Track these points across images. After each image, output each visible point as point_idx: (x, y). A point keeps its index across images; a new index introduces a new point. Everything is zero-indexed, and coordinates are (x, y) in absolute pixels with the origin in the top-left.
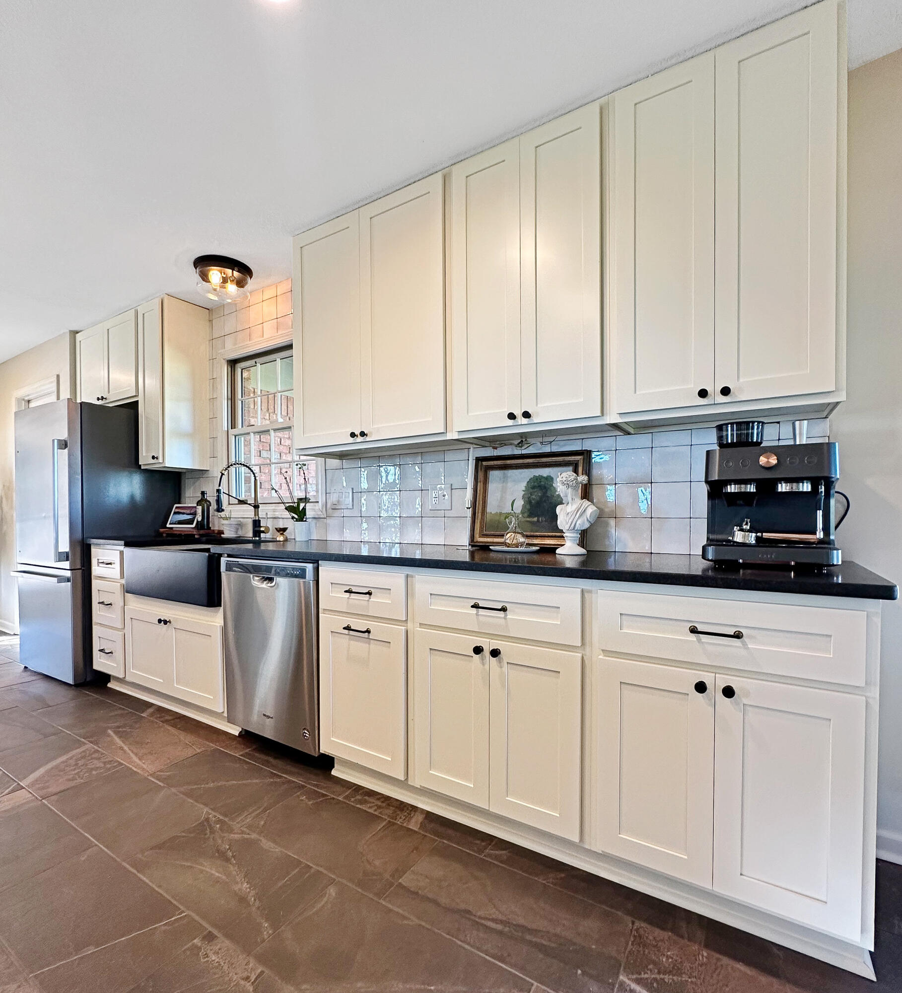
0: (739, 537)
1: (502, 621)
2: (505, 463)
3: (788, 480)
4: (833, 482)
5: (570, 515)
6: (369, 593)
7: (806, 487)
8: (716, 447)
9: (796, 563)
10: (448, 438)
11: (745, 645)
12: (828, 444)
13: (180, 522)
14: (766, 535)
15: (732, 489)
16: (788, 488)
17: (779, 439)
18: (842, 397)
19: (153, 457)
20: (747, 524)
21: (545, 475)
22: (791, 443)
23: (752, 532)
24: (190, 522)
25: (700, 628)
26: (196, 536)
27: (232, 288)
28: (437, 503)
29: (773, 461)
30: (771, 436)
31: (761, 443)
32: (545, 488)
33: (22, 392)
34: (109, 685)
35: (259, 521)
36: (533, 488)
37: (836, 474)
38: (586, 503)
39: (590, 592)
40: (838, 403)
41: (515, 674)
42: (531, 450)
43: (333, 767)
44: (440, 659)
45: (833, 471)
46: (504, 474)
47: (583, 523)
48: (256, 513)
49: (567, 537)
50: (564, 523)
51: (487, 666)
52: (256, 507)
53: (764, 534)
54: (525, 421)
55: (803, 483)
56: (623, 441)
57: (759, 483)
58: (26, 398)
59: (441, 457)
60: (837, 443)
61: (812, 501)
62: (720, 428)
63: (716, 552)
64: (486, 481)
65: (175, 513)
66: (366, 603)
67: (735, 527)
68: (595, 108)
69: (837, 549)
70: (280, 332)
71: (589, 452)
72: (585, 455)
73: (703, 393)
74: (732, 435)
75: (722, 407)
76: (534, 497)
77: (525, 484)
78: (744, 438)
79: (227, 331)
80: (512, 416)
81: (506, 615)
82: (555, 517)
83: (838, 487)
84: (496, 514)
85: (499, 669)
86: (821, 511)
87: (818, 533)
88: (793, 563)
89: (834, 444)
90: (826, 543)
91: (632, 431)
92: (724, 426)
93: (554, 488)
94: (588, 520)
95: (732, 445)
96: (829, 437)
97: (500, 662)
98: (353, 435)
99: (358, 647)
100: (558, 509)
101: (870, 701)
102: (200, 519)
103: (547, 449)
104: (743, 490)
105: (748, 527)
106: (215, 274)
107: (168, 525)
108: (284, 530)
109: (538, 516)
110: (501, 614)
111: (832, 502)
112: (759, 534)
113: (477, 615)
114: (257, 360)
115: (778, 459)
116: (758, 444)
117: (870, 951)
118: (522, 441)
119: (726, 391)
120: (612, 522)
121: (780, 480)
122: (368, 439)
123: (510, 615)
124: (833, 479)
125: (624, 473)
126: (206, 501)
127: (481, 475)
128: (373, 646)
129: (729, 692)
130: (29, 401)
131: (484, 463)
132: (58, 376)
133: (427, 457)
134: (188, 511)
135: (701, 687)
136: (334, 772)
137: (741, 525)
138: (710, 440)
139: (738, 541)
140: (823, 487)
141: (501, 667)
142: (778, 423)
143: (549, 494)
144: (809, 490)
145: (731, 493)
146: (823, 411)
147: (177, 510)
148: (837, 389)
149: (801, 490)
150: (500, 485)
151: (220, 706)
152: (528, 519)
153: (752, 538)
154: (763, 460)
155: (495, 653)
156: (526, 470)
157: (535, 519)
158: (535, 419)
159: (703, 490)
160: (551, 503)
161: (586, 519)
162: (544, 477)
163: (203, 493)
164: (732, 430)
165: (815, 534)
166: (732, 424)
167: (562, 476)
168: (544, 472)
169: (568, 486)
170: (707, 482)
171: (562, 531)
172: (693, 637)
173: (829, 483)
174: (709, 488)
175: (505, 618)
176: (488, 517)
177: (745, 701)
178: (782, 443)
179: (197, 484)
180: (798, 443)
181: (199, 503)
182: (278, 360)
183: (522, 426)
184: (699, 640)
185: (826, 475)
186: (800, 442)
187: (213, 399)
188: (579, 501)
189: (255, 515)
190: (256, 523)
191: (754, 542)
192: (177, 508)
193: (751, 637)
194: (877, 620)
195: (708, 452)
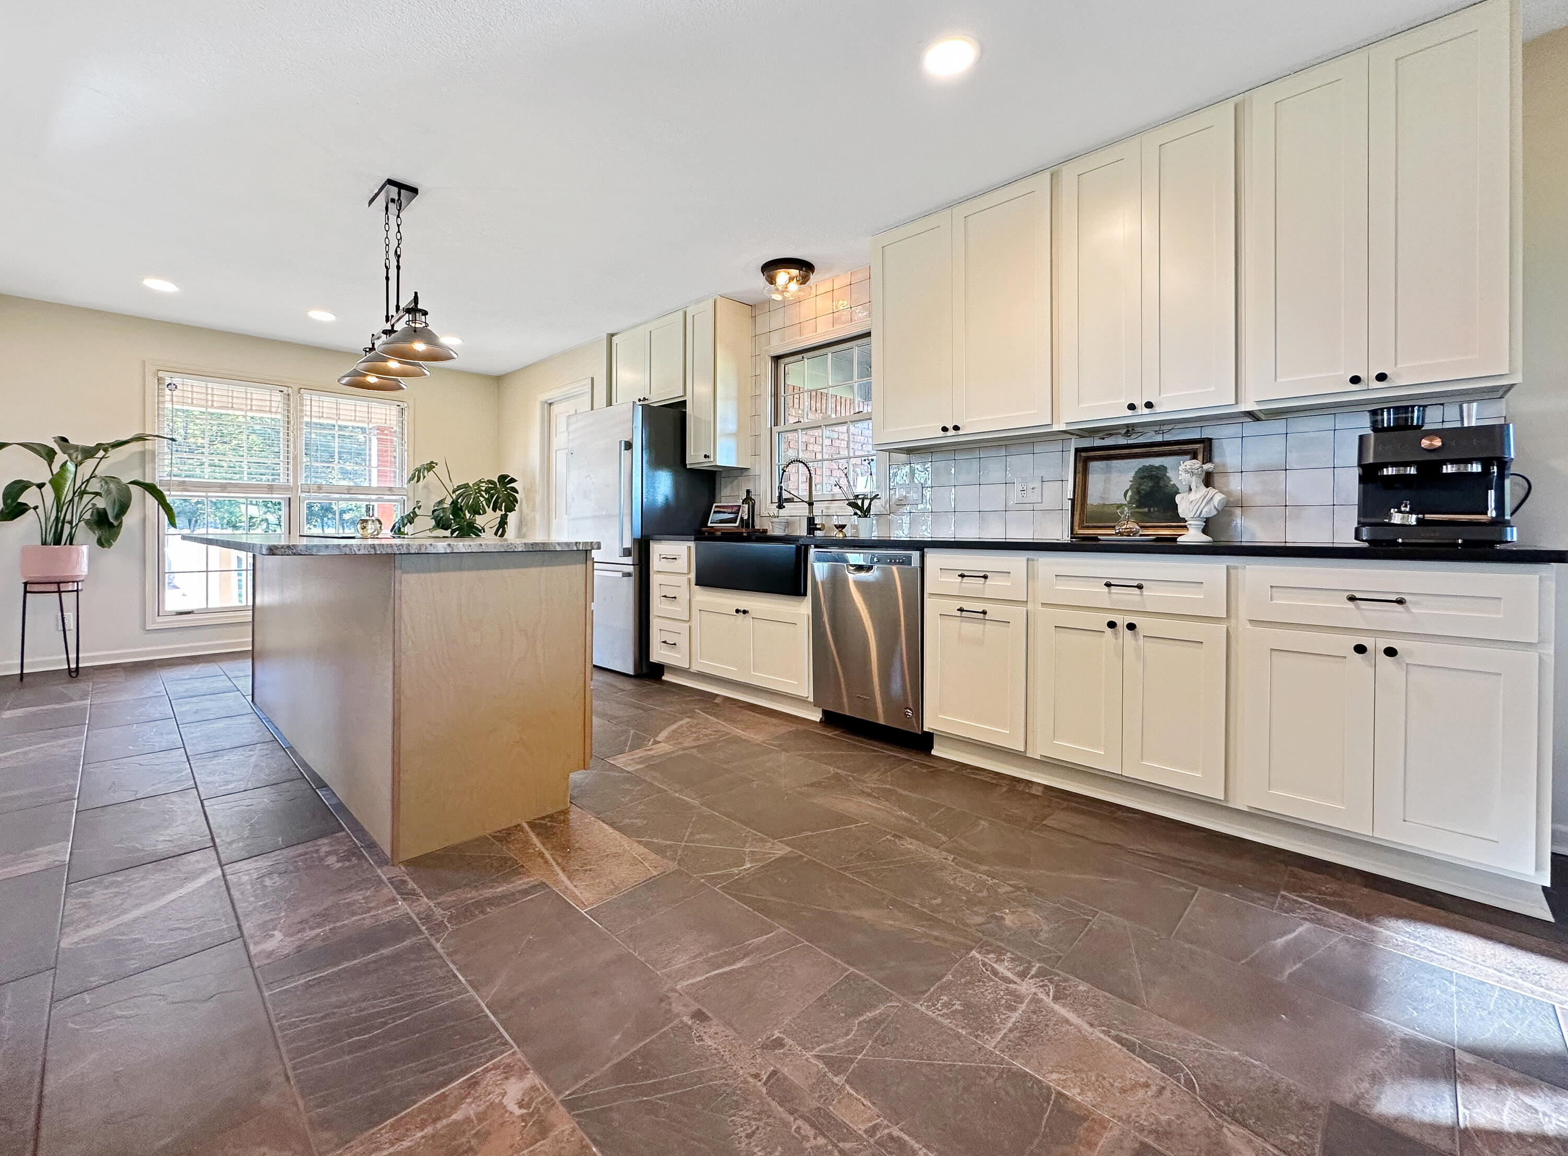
0: (1397, 518)
1: (1138, 598)
2: (1109, 454)
3: (1453, 462)
4: (1507, 462)
5: (1194, 503)
6: (985, 577)
7: (1476, 468)
8: (1369, 431)
9: (1464, 541)
10: (1054, 429)
11: (1407, 610)
12: (1501, 426)
13: (722, 521)
14: (1428, 517)
15: (1390, 471)
16: (1454, 469)
17: (1443, 421)
18: (1517, 379)
19: (706, 456)
20: (1406, 506)
21: (1157, 465)
22: (1458, 425)
23: (1412, 514)
24: (733, 521)
25: (1358, 596)
26: (744, 534)
27: (794, 286)
28: (1025, 496)
29: (1438, 443)
30: (1433, 419)
31: (1422, 426)
32: (1157, 477)
33: (546, 396)
34: (664, 678)
35: (813, 518)
36: (1142, 478)
37: (1510, 454)
38: (1212, 491)
39: (1236, 568)
40: (1512, 386)
41: (1150, 645)
42: (1142, 440)
43: (932, 748)
44: (1065, 635)
45: (1507, 451)
46: (1107, 464)
47: (1209, 511)
48: (811, 511)
49: (1190, 524)
50: (1187, 511)
51: (1120, 641)
52: (811, 504)
53: (1426, 516)
54: (1147, 411)
55: (1472, 464)
56: (1251, 428)
57: (1419, 465)
58: (549, 402)
59: (1030, 448)
60: (1511, 425)
61: (1483, 481)
62: (1374, 413)
63: (1371, 533)
64: (1086, 472)
65: (715, 512)
66: (981, 586)
67: (1392, 510)
68: (1230, 105)
69: (1512, 527)
70: (837, 326)
71: (1210, 440)
72: (1206, 443)
73: (1355, 380)
74: (1389, 419)
75: (1377, 392)
76: (1143, 487)
77: (1132, 474)
78: (1402, 422)
79: (773, 327)
80: (1132, 407)
81: (1142, 592)
82: (1175, 507)
83: (1513, 469)
84: (1099, 505)
85: (1133, 642)
86: (1493, 491)
87: (1489, 512)
88: (1460, 541)
89: (1508, 425)
90: (1500, 522)
91: (1263, 417)
92: (1379, 411)
93: (1168, 478)
94: (1215, 508)
95: (1389, 429)
96: (1505, 417)
97: (1135, 635)
98: (945, 429)
99: (971, 628)
100: (1178, 499)
101: (1544, 657)
102: (746, 517)
103: (1159, 438)
104: (1402, 472)
105: (1408, 509)
106: (782, 276)
107: (709, 524)
108: (843, 526)
109: (1149, 507)
110: (1137, 591)
111: (1507, 483)
112: (1420, 516)
113: (1109, 593)
114: (805, 355)
115: (1442, 442)
116: (1419, 427)
117: (1544, 888)
118: (1128, 431)
119: (1381, 377)
120: (1238, 511)
121: (1445, 462)
122: (960, 432)
123: (1145, 592)
124: (1506, 460)
125: (1252, 460)
126: (751, 499)
127: (1080, 466)
128: (989, 626)
129: (1391, 652)
130: (550, 404)
131: (1083, 454)
132: (592, 379)
133: (1013, 450)
134: (730, 510)
135: (1360, 649)
136: (933, 752)
137: (1399, 508)
138: (1364, 424)
139: (1395, 522)
140: (1495, 468)
141: (1136, 640)
142: (1442, 404)
143: (1162, 484)
144: (1480, 470)
145: (1388, 476)
146: (1499, 392)
147: (717, 510)
148: (1512, 373)
149: (1469, 470)
150: (1103, 477)
151: (806, 690)
152: (1138, 510)
153: (1413, 519)
154: (1425, 443)
155: (1131, 627)
156: (1133, 460)
157: (1146, 510)
158: (1157, 409)
159: (1352, 476)
160: (1164, 493)
161: (1213, 508)
162: (1156, 467)
163: (748, 492)
164: (1389, 414)
165: (1486, 514)
166: (1389, 409)
167: (1185, 464)
168: (1156, 462)
169: (1193, 474)
170: (1360, 465)
171: (1184, 520)
172: (1351, 605)
173: (1503, 464)
174: (1361, 472)
175: (1141, 595)
176: (1089, 508)
177: (1408, 661)
178: (1447, 426)
179: (736, 482)
180: (1466, 425)
181: (744, 501)
182: (830, 355)
183: (1143, 415)
184: (1358, 607)
185: (1498, 455)
186: (1469, 423)
187: (755, 397)
188: (1204, 490)
189: (810, 513)
190: (811, 520)
191: (1414, 523)
192: (716, 507)
193: (1416, 604)
194: (1552, 585)
195: (1361, 438)
